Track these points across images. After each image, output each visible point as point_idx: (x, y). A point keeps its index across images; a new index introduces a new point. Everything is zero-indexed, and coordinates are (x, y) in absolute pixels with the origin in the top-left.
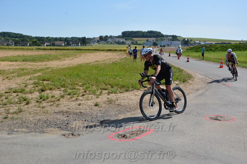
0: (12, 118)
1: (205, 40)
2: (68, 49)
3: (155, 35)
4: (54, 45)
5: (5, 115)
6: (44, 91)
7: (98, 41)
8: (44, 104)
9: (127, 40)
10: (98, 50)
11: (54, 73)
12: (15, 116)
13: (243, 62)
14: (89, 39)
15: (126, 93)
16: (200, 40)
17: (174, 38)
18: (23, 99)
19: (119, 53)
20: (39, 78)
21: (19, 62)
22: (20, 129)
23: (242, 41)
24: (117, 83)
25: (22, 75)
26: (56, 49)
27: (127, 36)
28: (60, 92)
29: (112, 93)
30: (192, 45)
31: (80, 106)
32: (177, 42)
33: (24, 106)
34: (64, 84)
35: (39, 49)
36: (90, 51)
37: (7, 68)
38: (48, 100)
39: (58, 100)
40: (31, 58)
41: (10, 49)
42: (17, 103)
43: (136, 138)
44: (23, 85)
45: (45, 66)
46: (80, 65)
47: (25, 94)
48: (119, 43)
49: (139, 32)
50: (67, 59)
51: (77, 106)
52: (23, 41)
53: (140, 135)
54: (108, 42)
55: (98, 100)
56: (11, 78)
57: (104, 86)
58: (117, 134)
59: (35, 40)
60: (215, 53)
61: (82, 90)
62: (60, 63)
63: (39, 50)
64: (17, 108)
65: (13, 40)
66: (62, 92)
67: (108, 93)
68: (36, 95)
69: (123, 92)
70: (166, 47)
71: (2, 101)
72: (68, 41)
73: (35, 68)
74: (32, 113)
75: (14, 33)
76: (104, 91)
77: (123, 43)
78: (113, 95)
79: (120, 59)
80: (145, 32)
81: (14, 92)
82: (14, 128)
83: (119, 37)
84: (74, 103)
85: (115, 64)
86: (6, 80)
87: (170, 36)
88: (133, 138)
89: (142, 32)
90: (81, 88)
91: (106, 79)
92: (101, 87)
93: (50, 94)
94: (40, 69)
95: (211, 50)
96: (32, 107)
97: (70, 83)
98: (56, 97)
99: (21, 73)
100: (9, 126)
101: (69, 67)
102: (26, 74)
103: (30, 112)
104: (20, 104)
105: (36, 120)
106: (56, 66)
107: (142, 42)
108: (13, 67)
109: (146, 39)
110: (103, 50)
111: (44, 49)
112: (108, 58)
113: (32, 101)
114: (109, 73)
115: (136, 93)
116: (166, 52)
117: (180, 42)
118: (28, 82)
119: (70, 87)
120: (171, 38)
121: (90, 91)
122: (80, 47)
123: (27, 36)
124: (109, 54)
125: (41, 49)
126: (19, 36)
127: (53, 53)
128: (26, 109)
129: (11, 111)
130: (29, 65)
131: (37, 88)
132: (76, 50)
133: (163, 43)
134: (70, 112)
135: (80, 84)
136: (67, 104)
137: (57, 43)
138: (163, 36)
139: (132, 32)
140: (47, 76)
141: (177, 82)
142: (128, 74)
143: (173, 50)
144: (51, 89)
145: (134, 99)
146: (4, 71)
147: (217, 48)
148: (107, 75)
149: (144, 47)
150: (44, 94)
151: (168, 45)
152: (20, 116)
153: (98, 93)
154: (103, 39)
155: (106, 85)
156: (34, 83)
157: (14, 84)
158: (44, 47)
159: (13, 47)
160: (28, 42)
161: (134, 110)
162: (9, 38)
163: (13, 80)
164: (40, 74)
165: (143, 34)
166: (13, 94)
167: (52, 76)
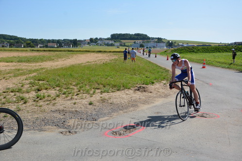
0: (11, 117)
1: (187, 42)
2: (60, 51)
3: (141, 37)
4: (47, 46)
5: (4, 114)
6: (40, 91)
7: (88, 43)
8: (41, 103)
10: (89, 51)
11: (49, 73)
13: (223, 63)
14: (80, 41)
15: (118, 92)
16: (183, 42)
17: (160, 40)
18: (21, 98)
19: (109, 54)
20: (34, 78)
21: (14, 63)
23: (221, 43)
24: (108, 83)
25: (18, 75)
26: (49, 51)
27: (116, 39)
28: (55, 91)
29: (104, 92)
30: (175, 46)
31: (76, 105)
32: (162, 44)
33: (22, 105)
34: (59, 84)
35: (33, 50)
37: (3, 69)
38: (44, 100)
39: (54, 99)
40: (26, 59)
41: (6, 50)
42: (15, 102)
43: (130, 134)
44: (19, 84)
45: (41, 67)
46: (73, 66)
47: (22, 93)
48: (108, 45)
50: (60, 60)
51: (72, 105)
52: (17, 42)
53: (132, 132)
54: (98, 44)
55: (92, 99)
56: (8, 78)
57: (96, 86)
59: (29, 42)
60: (198, 54)
61: (76, 89)
62: (53, 64)
63: (34, 52)
64: (15, 107)
65: (8, 42)
66: (57, 92)
67: (101, 92)
68: (33, 94)
69: (115, 92)
70: (153, 49)
71: (1, 100)
72: (60, 43)
73: (30, 68)
74: (30, 111)
75: (9, 36)
76: (97, 91)
77: (112, 45)
78: (106, 94)
79: (110, 60)
80: (132, 34)
81: (12, 92)
83: (108, 39)
84: (69, 102)
85: (105, 64)
86: (3, 80)
87: (156, 38)
88: (126, 135)
89: (129, 34)
90: (75, 88)
91: (98, 78)
92: (93, 86)
93: (46, 94)
94: (35, 70)
95: (193, 51)
96: (30, 106)
97: (65, 82)
98: (52, 96)
99: (17, 73)
100: (9, 124)
101: (62, 68)
102: (21, 74)
103: (28, 111)
104: (18, 103)
105: (34, 118)
106: (50, 67)
107: (129, 44)
108: (9, 68)
109: (134, 41)
110: (94, 52)
111: (38, 51)
112: (98, 59)
113: (29, 100)
114: (100, 73)
115: (127, 92)
117: (165, 44)
118: (24, 81)
119: (65, 86)
120: (156, 40)
121: (83, 90)
122: (71, 49)
123: (22, 39)
124: (100, 55)
125: (35, 51)
126: (13, 38)
127: (47, 54)
128: (24, 108)
130: (24, 66)
131: (33, 88)
132: (69, 51)
133: (149, 45)
134: (66, 110)
135: (74, 84)
136: (63, 103)
137: (50, 44)
138: (149, 38)
139: (120, 35)
140: (42, 76)
141: (164, 82)
142: (118, 74)
143: (159, 52)
144: (46, 89)
145: (126, 98)
146: (1, 71)
147: (199, 50)
148: (98, 75)
150: (41, 93)
151: (154, 47)
153: (91, 93)
154: (93, 41)
155: (98, 84)
156: (30, 83)
157: (11, 84)
158: (38, 48)
159: (8, 48)
160: (23, 43)
161: (126, 108)
162: (4, 40)
163: (10, 80)
164: (34, 74)
165: (131, 37)
166: (11, 93)
167: (47, 76)
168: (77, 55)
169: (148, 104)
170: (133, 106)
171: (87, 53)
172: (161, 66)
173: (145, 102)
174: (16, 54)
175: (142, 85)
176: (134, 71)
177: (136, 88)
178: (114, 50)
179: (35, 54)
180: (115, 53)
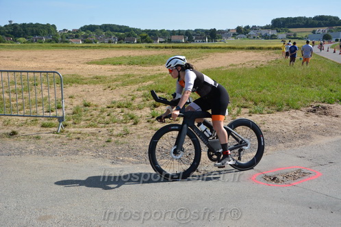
0: (116, 142)
2: (190, 48)
4: (170, 41)
5: (107, 138)
6: (157, 107)
7: (234, 35)
8: (158, 124)
9: (279, 32)
10: (234, 48)
11: (171, 82)
12: (120, 139)
14: (221, 32)
15: (278, 113)
18: (130, 116)
19: (267, 52)
20: (150, 88)
21: (123, 66)
22: (126, 158)
24: (262, 98)
25: (128, 84)
26: (173, 47)
27: (280, 26)
29: (255, 113)
33: (131, 126)
35: (149, 47)
36: (222, 50)
37: (108, 74)
40: (139, 60)
41: (113, 47)
42: (122, 122)
43: (293, 182)
44: (129, 97)
45: (159, 72)
46: (208, 71)
47: (132, 109)
48: (266, 37)
49: (300, 18)
52: (128, 36)
53: (299, 180)
54: (250, 35)
56: (114, 87)
57: (243, 102)
58: (263, 175)
59: (144, 34)
63: (151, 49)
64: (122, 129)
65: (116, 35)
67: (250, 112)
68: (147, 112)
69: (272, 113)
71: (104, 118)
72: (190, 36)
73: (144, 73)
74: (141, 136)
75: (118, 26)
76: (243, 110)
77: (273, 37)
78: (257, 115)
79: (268, 62)
80: (310, 18)
81: (119, 107)
82: (119, 156)
83: (267, 27)
85: (260, 69)
86: (108, 90)
88: (288, 182)
89: (305, 18)
91: (247, 91)
92: (238, 103)
94: (151, 76)
99: (127, 80)
100: (113, 153)
102: (132, 83)
103: (139, 135)
104: (125, 123)
107: (304, 35)
108: (116, 73)
109: (313, 29)
110: (242, 49)
111: (157, 48)
112: (248, 60)
113: (141, 120)
114: (250, 83)
115: (294, 115)
118: (135, 93)
122: (207, 44)
123: (135, 30)
124: (251, 54)
125: (152, 47)
126: (123, 30)
127: (169, 52)
128: (134, 131)
129: (115, 132)
130: (136, 70)
131: (147, 103)
132: (202, 48)
137: (174, 38)
139: (289, 20)
140: (161, 86)
142: (280, 84)
145: (290, 123)
146: (105, 78)
148: (247, 86)
149: (308, 42)
150: (158, 111)
152: (126, 140)
153: (234, 113)
154: (241, 31)
155: (246, 100)
156: (144, 96)
157: (118, 96)
158: (157, 44)
159: (116, 44)
160: (136, 37)
161: (290, 140)
162: (111, 33)
163: (117, 91)
164: (151, 82)
165: (307, 22)
166: (117, 109)
167: (167, 86)
168: (216, 53)
169: (331, 135)
170: (302, 137)
171: (231, 51)
173: (325, 132)
174: (125, 53)
175: (321, 104)
176: (308, 81)
177: (310, 108)
178: (276, 46)
179: (153, 52)
180: (276, 51)
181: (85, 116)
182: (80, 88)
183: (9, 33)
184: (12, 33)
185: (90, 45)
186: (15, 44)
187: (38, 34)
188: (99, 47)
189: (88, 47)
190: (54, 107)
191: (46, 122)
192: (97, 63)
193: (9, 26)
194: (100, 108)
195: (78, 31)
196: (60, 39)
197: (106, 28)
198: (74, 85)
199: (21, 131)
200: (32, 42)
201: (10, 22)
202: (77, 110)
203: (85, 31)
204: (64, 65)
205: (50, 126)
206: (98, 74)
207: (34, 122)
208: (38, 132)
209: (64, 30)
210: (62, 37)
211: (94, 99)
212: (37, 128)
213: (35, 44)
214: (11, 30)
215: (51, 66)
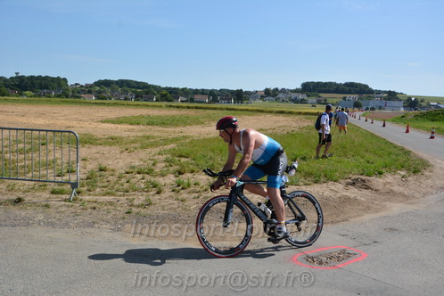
0: (138, 214)
2: (214, 109)
3: (358, 89)
4: (192, 101)
5: (127, 209)
6: (183, 174)
7: (262, 97)
8: (184, 195)
9: (309, 96)
10: (262, 111)
11: (195, 145)
12: (142, 211)
14: (248, 93)
15: (316, 186)
16: (439, 100)
17: (392, 95)
18: (152, 184)
19: (297, 117)
20: (173, 152)
21: (141, 126)
25: (147, 147)
26: (196, 108)
27: (310, 91)
30: (423, 108)
32: (395, 103)
33: (154, 195)
35: (170, 106)
36: (250, 113)
37: (125, 134)
38: (189, 189)
39: (206, 191)
40: (159, 121)
42: (143, 190)
44: (149, 161)
45: (183, 134)
47: (154, 176)
48: (295, 101)
49: (331, 83)
50: (213, 124)
52: (147, 93)
54: (279, 98)
56: (132, 150)
58: (305, 256)
59: (165, 92)
62: (203, 130)
64: (143, 198)
65: (133, 92)
68: (171, 179)
69: (309, 185)
70: (377, 111)
71: (122, 185)
72: (214, 96)
73: (165, 135)
74: (166, 208)
75: (136, 82)
77: (303, 101)
79: (300, 128)
81: (139, 173)
83: (296, 91)
85: (291, 135)
86: (126, 153)
87: (385, 92)
88: (332, 264)
89: (335, 84)
93: (192, 180)
94: (173, 138)
96: (166, 199)
98: (202, 184)
99: (146, 142)
102: (152, 145)
104: (147, 192)
106: (197, 135)
107: (335, 101)
108: (132, 134)
109: (343, 96)
110: (271, 112)
111: (178, 107)
112: (278, 124)
113: (165, 189)
116: (377, 118)
117: (402, 102)
118: (156, 157)
120: (385, 95)
122: (232, 105)
123: (154, 87)
124: (281, 118)
125: (173, 107)
126: (141, 87)
127: (192, 113)
128: (158, 202)
129: (136, 202)
130: (157, 132)
131: (171, 169)
132: (228, 109)
133: (372, 104)
137: (197, 97)
138: (371, 91)
139: (319, 84)
140: (185, 150)
141: (403, 173)
143: (390, 116)
144: (192, 171)
146: (122, 138)
150: (184, 178)
151: (380, 108)
152: (149, 212)
154: (268, 93)
156: (167, 161)
157: (138, 159)
158: (178, 103)
159: (133, 102)
160: (155, 94)
163: (135, 153)
164: (173, 145)
165: (338, 88)
166: (137, 175)
168: (243, 116)
171: (260, 114)
172: (395, 143)
175: (360, 176)
177: (349, 180)
178: (307, 111)
179: (174, 112)
180: (308, 116)
181: (101, 181)
182: (94, 149)
183: (15, 85)
184: (18, 86)
185: (104, 101)
186: (21, 98)
187: (47, 88)
188: (115, 104)
189: (102, 104)
190: (65, 171)
191: (57, 187)
192: (112, 122)
193: (16, 78)
194: (117, 174)
195: (91, 86)
196: (71, 94)
197: (122, 83)
198: (87, 145)
199: (28, 198)
200: (40, 96)
201: (17, 73)
202: (92, 175)
203: (99, 86)
204: (75, 123)
205: (61, 192)
206: (113, 135)
207: (43, 188)
208: (47, 200)
209: (77, 84)
210: (73, 92)
211: (110, 162)
212: (46, 195)
213: (43, 98)
214: (17, 83)
215: (60, 123)
